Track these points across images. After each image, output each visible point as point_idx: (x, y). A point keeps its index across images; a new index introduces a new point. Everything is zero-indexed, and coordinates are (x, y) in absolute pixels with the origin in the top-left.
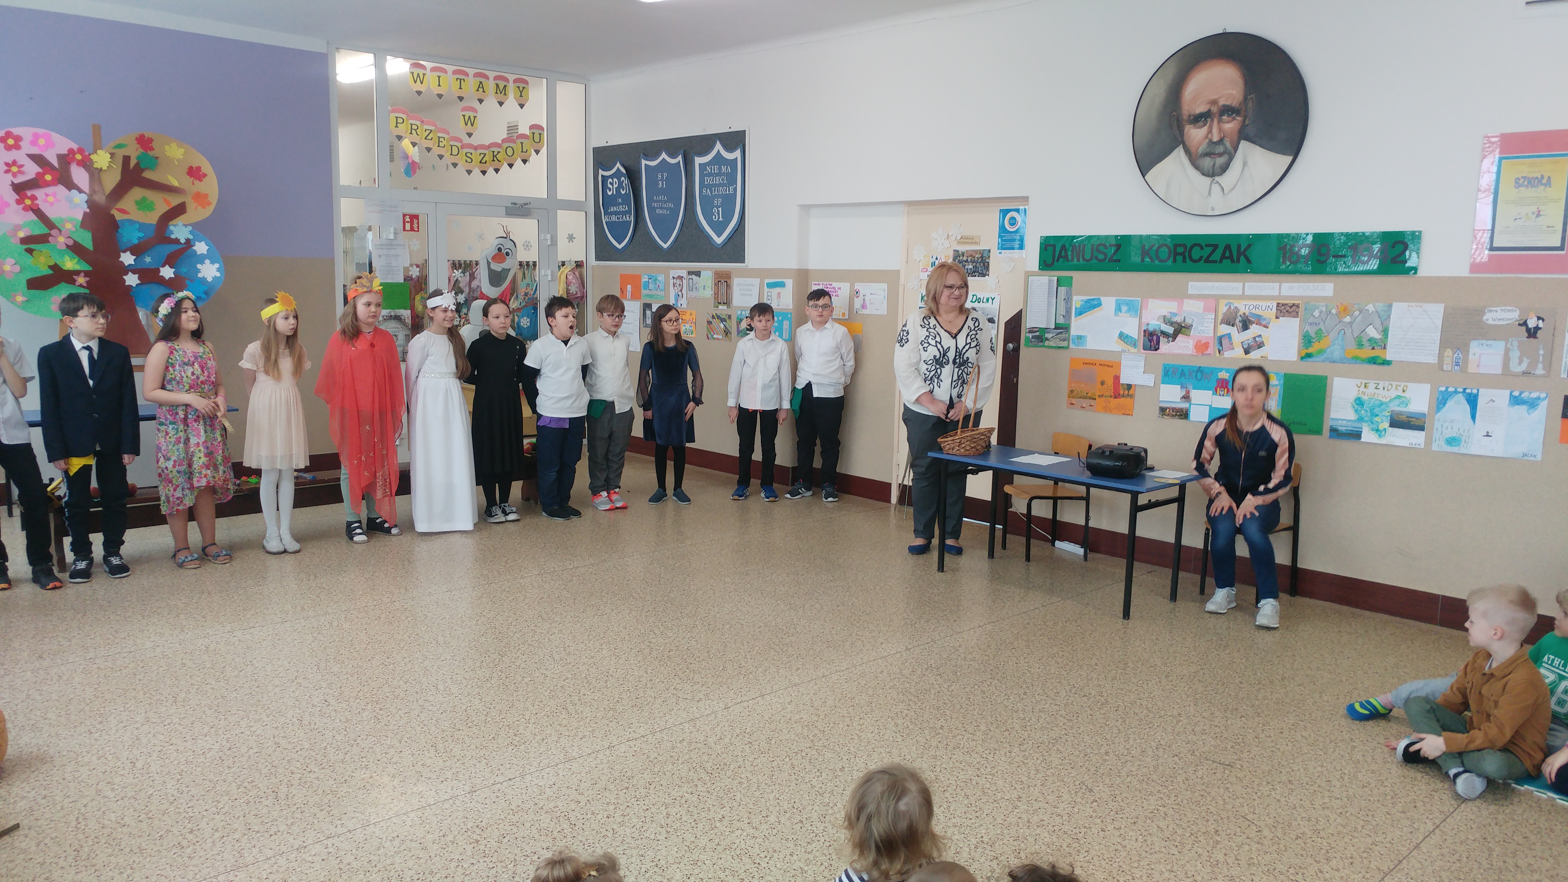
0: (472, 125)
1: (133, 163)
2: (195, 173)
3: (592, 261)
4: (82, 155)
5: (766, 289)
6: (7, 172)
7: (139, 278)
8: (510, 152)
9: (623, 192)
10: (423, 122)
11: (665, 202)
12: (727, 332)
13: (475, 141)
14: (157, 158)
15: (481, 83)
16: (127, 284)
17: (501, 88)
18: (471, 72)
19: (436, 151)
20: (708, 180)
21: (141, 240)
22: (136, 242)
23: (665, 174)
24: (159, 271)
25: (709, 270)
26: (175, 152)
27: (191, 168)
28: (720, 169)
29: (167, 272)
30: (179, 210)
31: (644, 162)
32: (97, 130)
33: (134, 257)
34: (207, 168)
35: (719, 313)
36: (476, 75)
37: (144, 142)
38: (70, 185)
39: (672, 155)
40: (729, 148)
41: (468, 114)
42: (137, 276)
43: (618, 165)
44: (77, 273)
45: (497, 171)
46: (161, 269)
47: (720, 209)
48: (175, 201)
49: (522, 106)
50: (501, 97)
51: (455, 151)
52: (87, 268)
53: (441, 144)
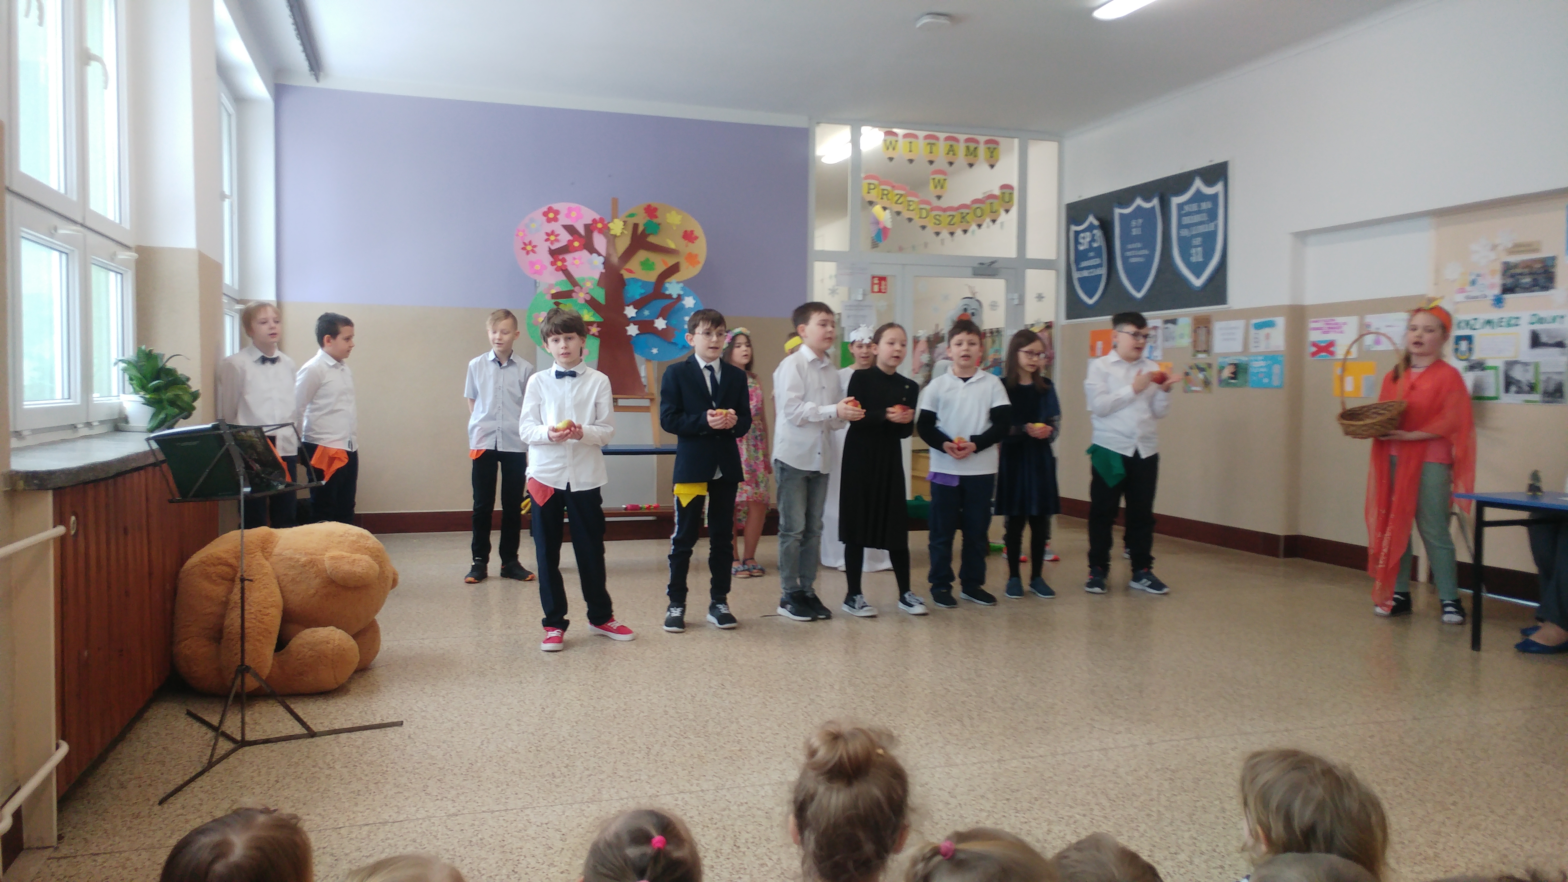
0: (942, 187)
1: (640, 229)
2: (689, 236)
3: (1063, 321)
4: (602, 224)
5: (1253, 331)
6: (547, 240)
7: (639, 329)
8: (979, 212)
9: (1095, 245)
10: (893, 187)
11: (1139, 249)
12: (1207, 383)
13: (944, 203)
14: (659, 224)
15: (951, 146)
16: (629, 333)
17: (972, 149)
18: (942, 136)
19: (906, 214)
20: (1186, 220)
21: (643, 296)
22: (638, 297)
23: (1140, 221)
24: (653, 322)
25: (1185, 316)
26: (674, 219)
27: (686, 232)
28: (1199, 206)
29: (660, 324)
30: (674, 269)
31: (1118, 211)
32: (615, 202)
33: (636, 310)
34: (699, 231)
35: (1197, 362)
36: (947, 139)
37: (651, 211)
38: (592, 250)
39: (1147, 199)
40: (1210, 183)
41: (938, 177)
42: (636, 327)
43: (1092, 220)
44: (591, 324)
45: (965, 231)
46: (656, 321)
47: (1200, 249)
48: (671, 261)
49: (992, 166)
50: (971, 159)
51: (924, 214)
52: (599, 319)
53: (911, 208)
